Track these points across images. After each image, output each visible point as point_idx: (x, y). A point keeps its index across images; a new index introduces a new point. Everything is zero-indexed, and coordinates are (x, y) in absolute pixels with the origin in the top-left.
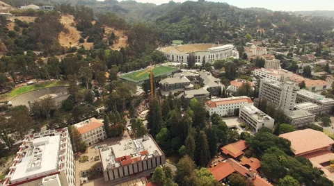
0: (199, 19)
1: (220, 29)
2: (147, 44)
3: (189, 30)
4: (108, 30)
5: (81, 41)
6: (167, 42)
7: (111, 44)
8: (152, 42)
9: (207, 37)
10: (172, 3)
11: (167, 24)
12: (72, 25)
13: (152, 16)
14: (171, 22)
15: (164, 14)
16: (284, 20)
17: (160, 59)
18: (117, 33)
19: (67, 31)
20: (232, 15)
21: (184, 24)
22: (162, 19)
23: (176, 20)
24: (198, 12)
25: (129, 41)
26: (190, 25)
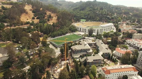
0: (94, 9)
1: (105, 15)
2: (67, 21)
3: (89, 14)
4: (48, 13)
5: (33, 18)
6: (78, 20)
7: (49, 20)
8: (70, 20)
9: (98, 18)
10: (81, 2)
11: (79, 11)
12: (31, 10)
13: (72, 7)
14: (80, 10)
15: (78, 7)
16: (135, 11)
17: (74, 30)
18: (52, 15)
19: (27, 13)
20: (110, 8)
21: (86, 12)
22: (76, 9)
23: (83, 9)
24: (94, 6)
25: (58, 19)
26: (90, 12)
